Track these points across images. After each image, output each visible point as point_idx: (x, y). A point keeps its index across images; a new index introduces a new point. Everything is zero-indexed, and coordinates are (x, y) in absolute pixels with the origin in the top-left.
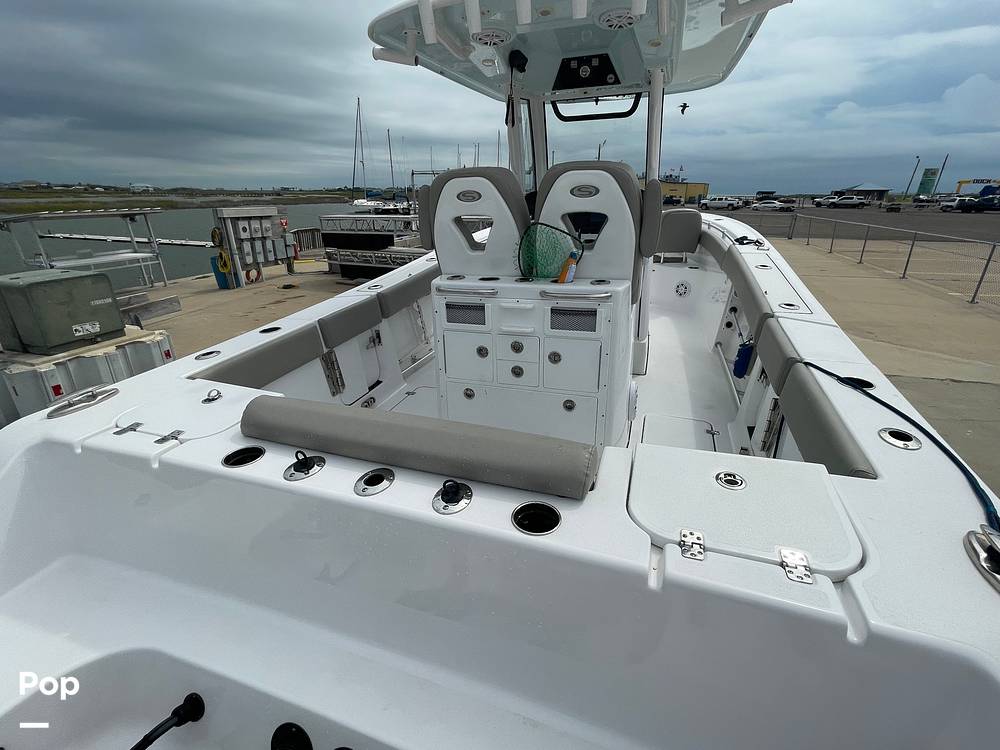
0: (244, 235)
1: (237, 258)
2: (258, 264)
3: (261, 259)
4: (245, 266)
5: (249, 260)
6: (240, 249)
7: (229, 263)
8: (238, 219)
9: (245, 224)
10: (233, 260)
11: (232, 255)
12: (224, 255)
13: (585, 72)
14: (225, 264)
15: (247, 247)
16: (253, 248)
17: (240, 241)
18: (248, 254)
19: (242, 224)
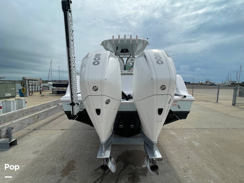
0: (30, 84)
1: (28, 89)
2: (33, 91)
3: (34, 90)
4: (29, 91)
5: (31, 90)
6: (29, 87)
7: (25, 91)
8: (29, 80)
9: (31, 81)
10: (26, 90)
11: (26, 88)
12: (24, 88)
13: (125, 51)
14: (24, 91)
15: (31, 87)
16: (32, 87)
17: (29, 85)
18: (31, 88)
19: (30, 81)
